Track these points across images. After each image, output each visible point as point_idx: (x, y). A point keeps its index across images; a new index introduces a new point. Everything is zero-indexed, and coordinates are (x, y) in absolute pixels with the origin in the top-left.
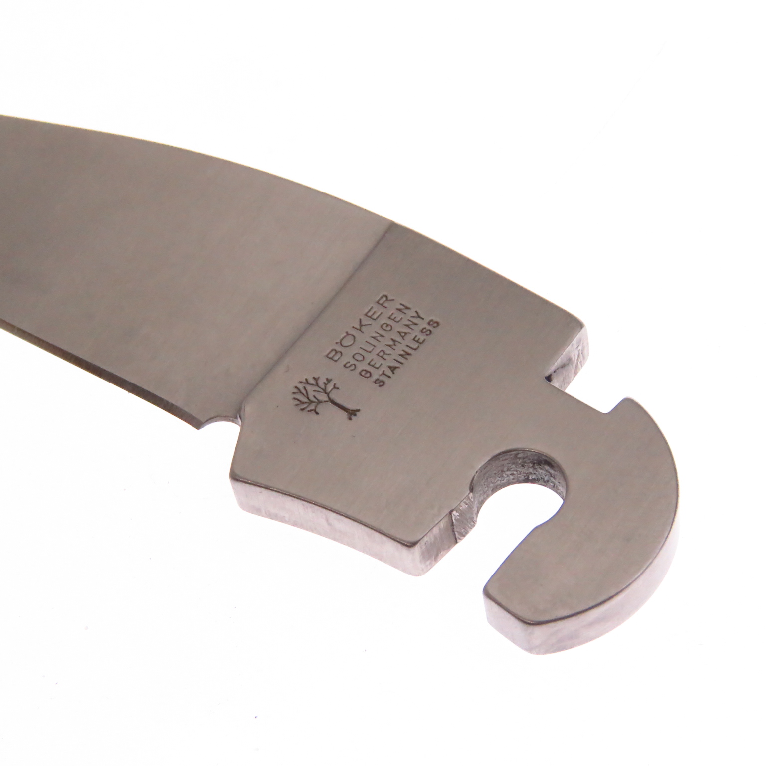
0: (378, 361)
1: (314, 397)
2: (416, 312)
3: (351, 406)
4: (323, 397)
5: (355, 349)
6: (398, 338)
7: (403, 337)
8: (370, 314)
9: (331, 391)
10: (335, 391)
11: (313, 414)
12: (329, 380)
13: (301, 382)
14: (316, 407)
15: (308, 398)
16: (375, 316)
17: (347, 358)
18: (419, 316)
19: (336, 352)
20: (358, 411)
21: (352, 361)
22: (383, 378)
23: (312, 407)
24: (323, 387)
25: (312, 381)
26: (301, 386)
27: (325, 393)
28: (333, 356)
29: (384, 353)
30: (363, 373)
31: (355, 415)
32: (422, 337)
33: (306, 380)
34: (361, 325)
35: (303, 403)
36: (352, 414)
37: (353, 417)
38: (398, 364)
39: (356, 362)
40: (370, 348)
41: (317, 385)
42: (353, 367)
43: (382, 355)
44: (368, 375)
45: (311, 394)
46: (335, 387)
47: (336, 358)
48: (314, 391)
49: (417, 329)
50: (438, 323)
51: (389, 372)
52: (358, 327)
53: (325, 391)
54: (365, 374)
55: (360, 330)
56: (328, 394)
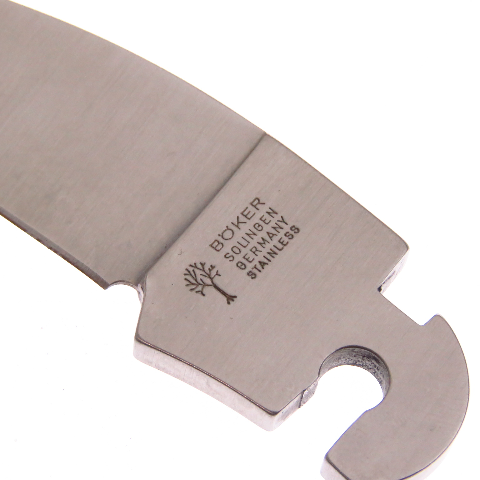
0: (251, 256)
1: (201, 279)
2: (282, 217)
3: (230, 292)
4: (208, 281)
5: (233, 242)
6: (267, 238)
7: (271, 238)
8: (245, 213)
9: (215, 276)
10: (217, 277)
11: (199, 295)
12: (213, 267)
13: (191, 266)
14: (202, 289)
15: (196, 280)
16: (249, 216)
17: (227, 249)
18: (284, 221)
19: (219, 243)
20: (235, 297)
21: (231, 253)
22: (255, 271)
23: (200, 288)
24: (208, 272)
25: (200, 266)
26: (191, 269)
27: (210, 278)
28: (216, 246)
29: (256, 250)
30: (240, 264)
31: (233, 300)
32: (286, 239)
33: (195, 264)
34: (238, 223)
35: (193, 284)
36: (230, 298)
37: (231, 302)
38: (266, 261)
39: (234, 255)
40: (245, 243)
41: (204, 270)
42: (231, 258)
43: (255, 251)
44: (243, 267)
45: (199, 277)
46: (218, 274)
47: (218, 248)
48: (201, 275)
49: (282, 232)
50: (298, 229)
51: (259, 267)
52: (236, 224)
53: (209, 276)
54: (241, 266)
55: (237, 227)
56: (212, 279)
